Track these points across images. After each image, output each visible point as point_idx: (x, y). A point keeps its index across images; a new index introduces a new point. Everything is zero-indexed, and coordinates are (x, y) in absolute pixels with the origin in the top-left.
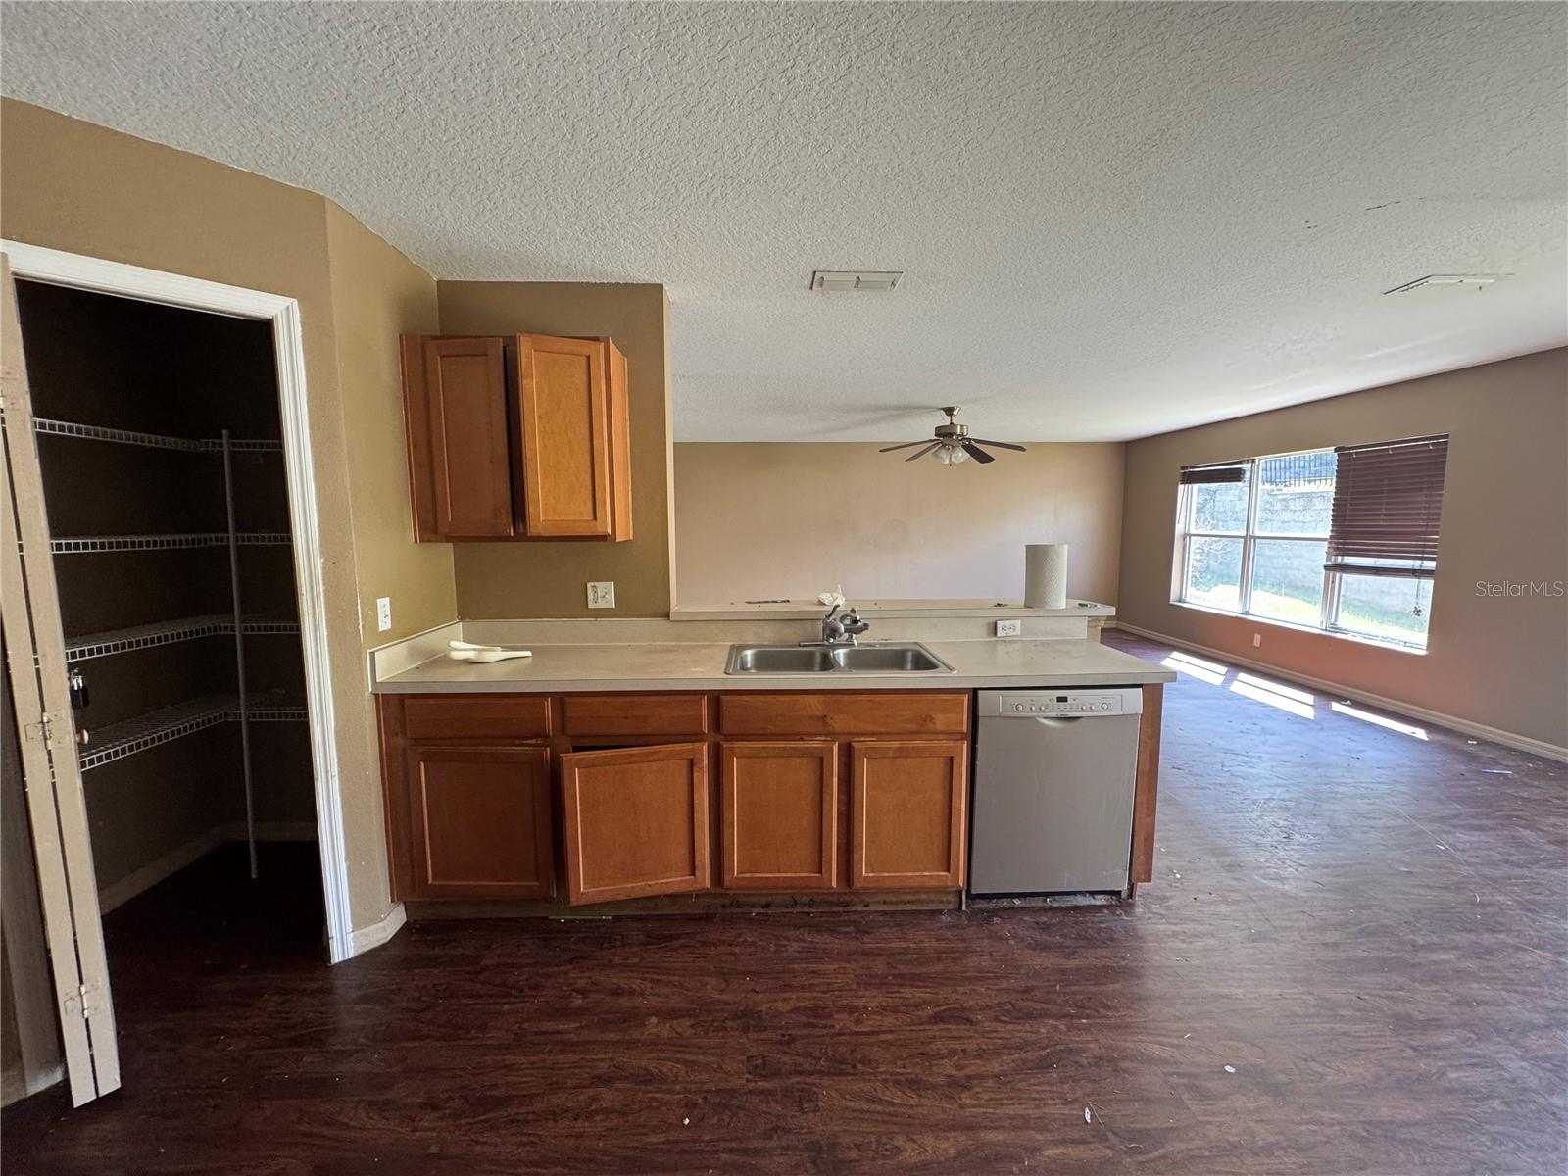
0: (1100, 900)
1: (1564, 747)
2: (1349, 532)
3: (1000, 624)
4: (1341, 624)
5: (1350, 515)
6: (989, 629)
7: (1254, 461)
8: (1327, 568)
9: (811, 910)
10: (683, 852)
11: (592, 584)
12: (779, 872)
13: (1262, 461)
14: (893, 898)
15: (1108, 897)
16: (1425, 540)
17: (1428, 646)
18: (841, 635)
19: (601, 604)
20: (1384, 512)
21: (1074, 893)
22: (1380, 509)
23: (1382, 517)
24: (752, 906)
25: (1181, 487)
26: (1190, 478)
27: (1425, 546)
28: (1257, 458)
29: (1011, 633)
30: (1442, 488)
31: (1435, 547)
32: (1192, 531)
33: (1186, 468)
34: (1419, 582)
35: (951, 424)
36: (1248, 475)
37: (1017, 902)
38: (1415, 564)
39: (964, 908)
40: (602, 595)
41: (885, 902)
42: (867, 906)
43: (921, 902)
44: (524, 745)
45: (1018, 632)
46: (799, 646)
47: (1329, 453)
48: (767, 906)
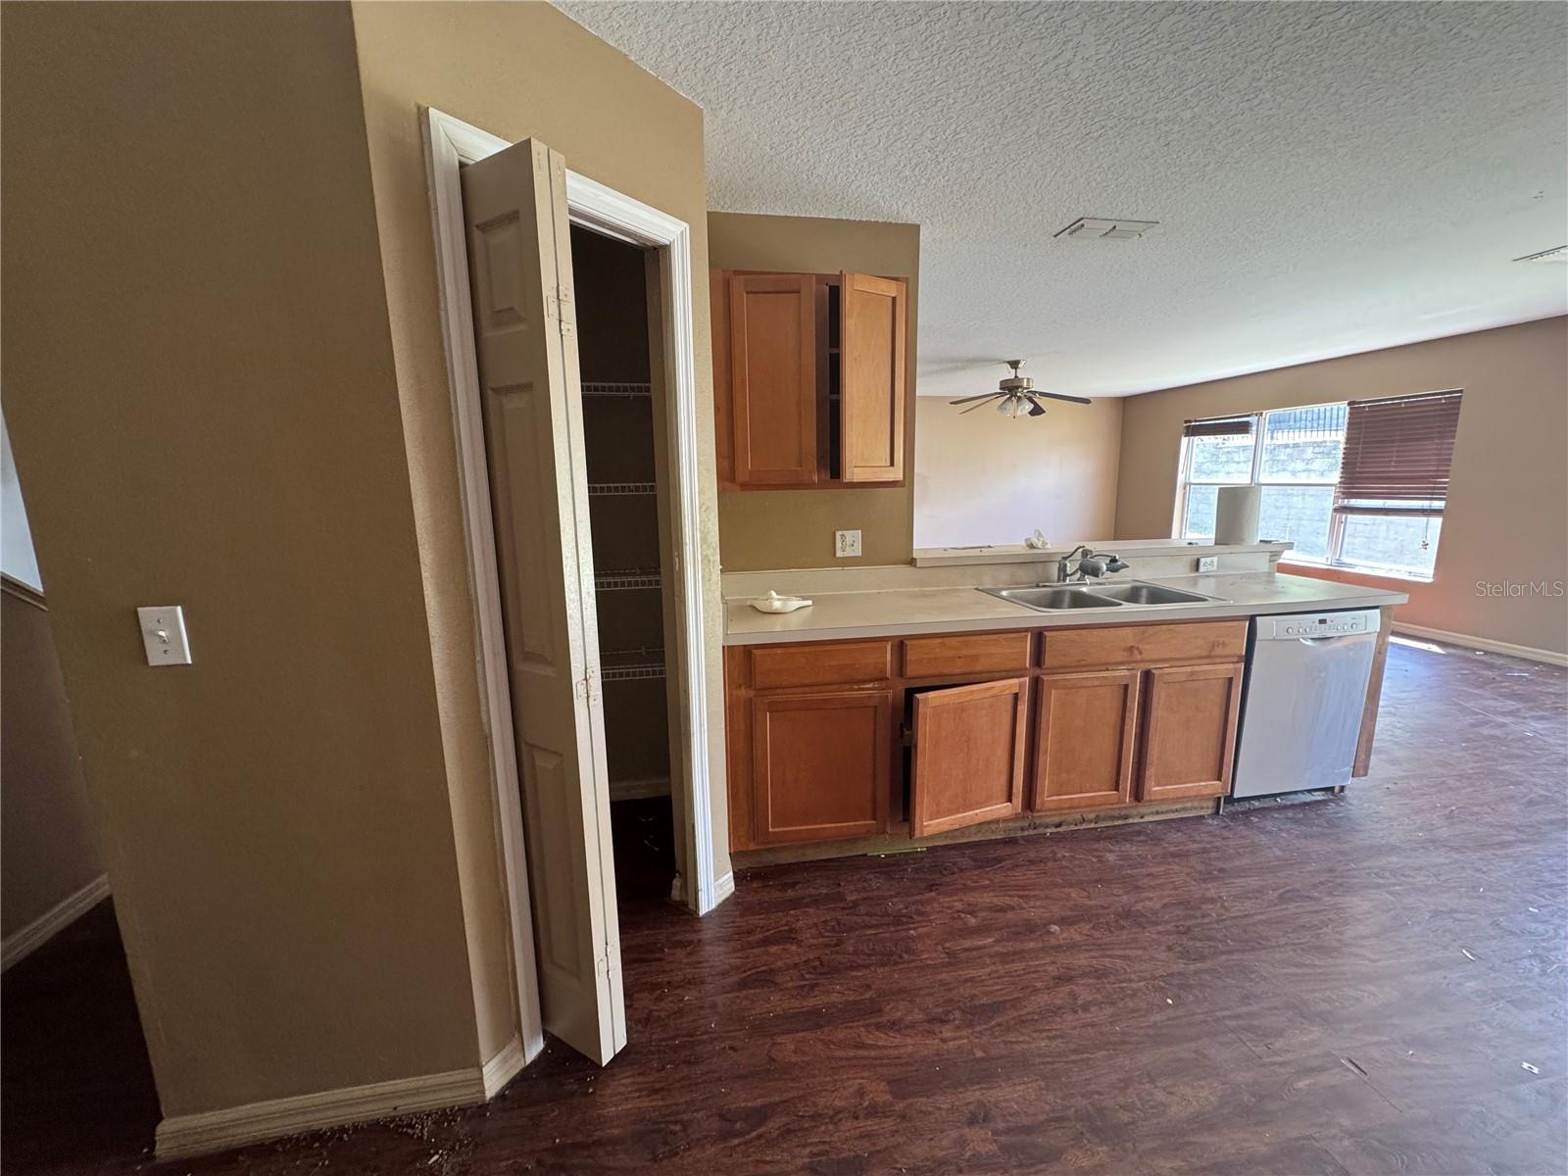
0: (1319, 796)
1: (1565, 653)
2: (1358, 478)
3: (1202, 560)
4: (1345, 559)
5: (1361, 463)
6: (1191, 565)
7: (1261, 414)
8: (1335, 510)
9: (1097, 826)
10: (1003, 780)
11: (840, 533)
12: (1081, 792)
13: (1268, 414)
14: (1165, 808)
15: (1323, 793)
16: (1435, 483)
17: (1435, 575)
18: (1103, 574)
19: (849, 553)
20: (1395, 459)
21: (1296, 793)
22: (1392, 457)
23: (1393, 464)
24: (1047, 827)
25: (1184, 440)
26: (1193, 431)
27: (1434, 488)
28: (1264, 412)
29: (1210, 568)
30: (1454, 437)
31: (1445, 488)
32: (1193, 481)
33: (1190, 421)
34: (1428, 521)
35: (1016, 377)
36: (1254, 428)
37: (1257, 804)
38: (1425, 504)
39: (1221, 812)
40: (850, 543)
41: (1157, 813)
42: (1142, 817)
43: (1185, 809)
44: (864, 689)
45: (1215, 568)
46: (1038, 586)
47: (1342, 408)
48: (1059, 825)
